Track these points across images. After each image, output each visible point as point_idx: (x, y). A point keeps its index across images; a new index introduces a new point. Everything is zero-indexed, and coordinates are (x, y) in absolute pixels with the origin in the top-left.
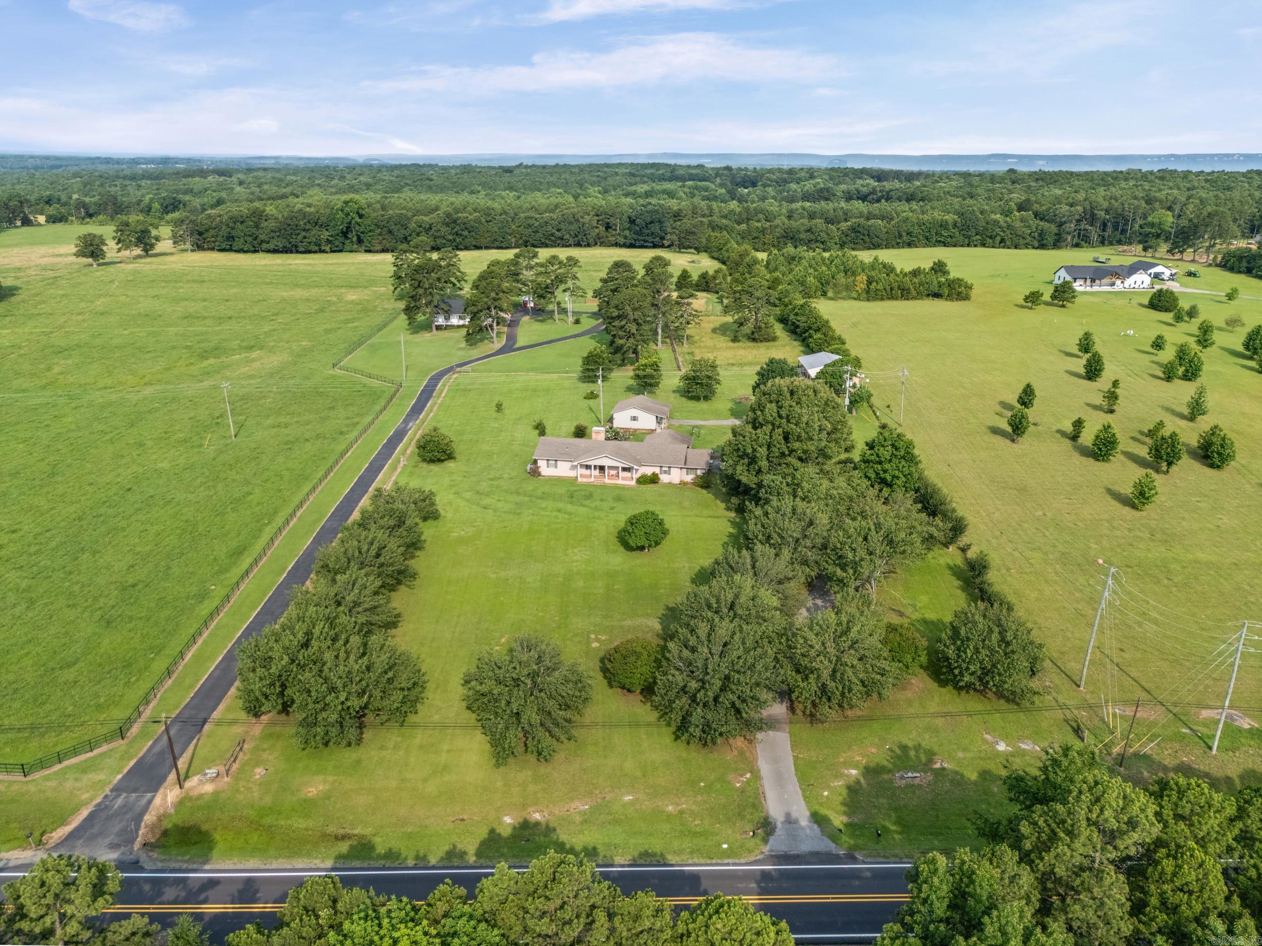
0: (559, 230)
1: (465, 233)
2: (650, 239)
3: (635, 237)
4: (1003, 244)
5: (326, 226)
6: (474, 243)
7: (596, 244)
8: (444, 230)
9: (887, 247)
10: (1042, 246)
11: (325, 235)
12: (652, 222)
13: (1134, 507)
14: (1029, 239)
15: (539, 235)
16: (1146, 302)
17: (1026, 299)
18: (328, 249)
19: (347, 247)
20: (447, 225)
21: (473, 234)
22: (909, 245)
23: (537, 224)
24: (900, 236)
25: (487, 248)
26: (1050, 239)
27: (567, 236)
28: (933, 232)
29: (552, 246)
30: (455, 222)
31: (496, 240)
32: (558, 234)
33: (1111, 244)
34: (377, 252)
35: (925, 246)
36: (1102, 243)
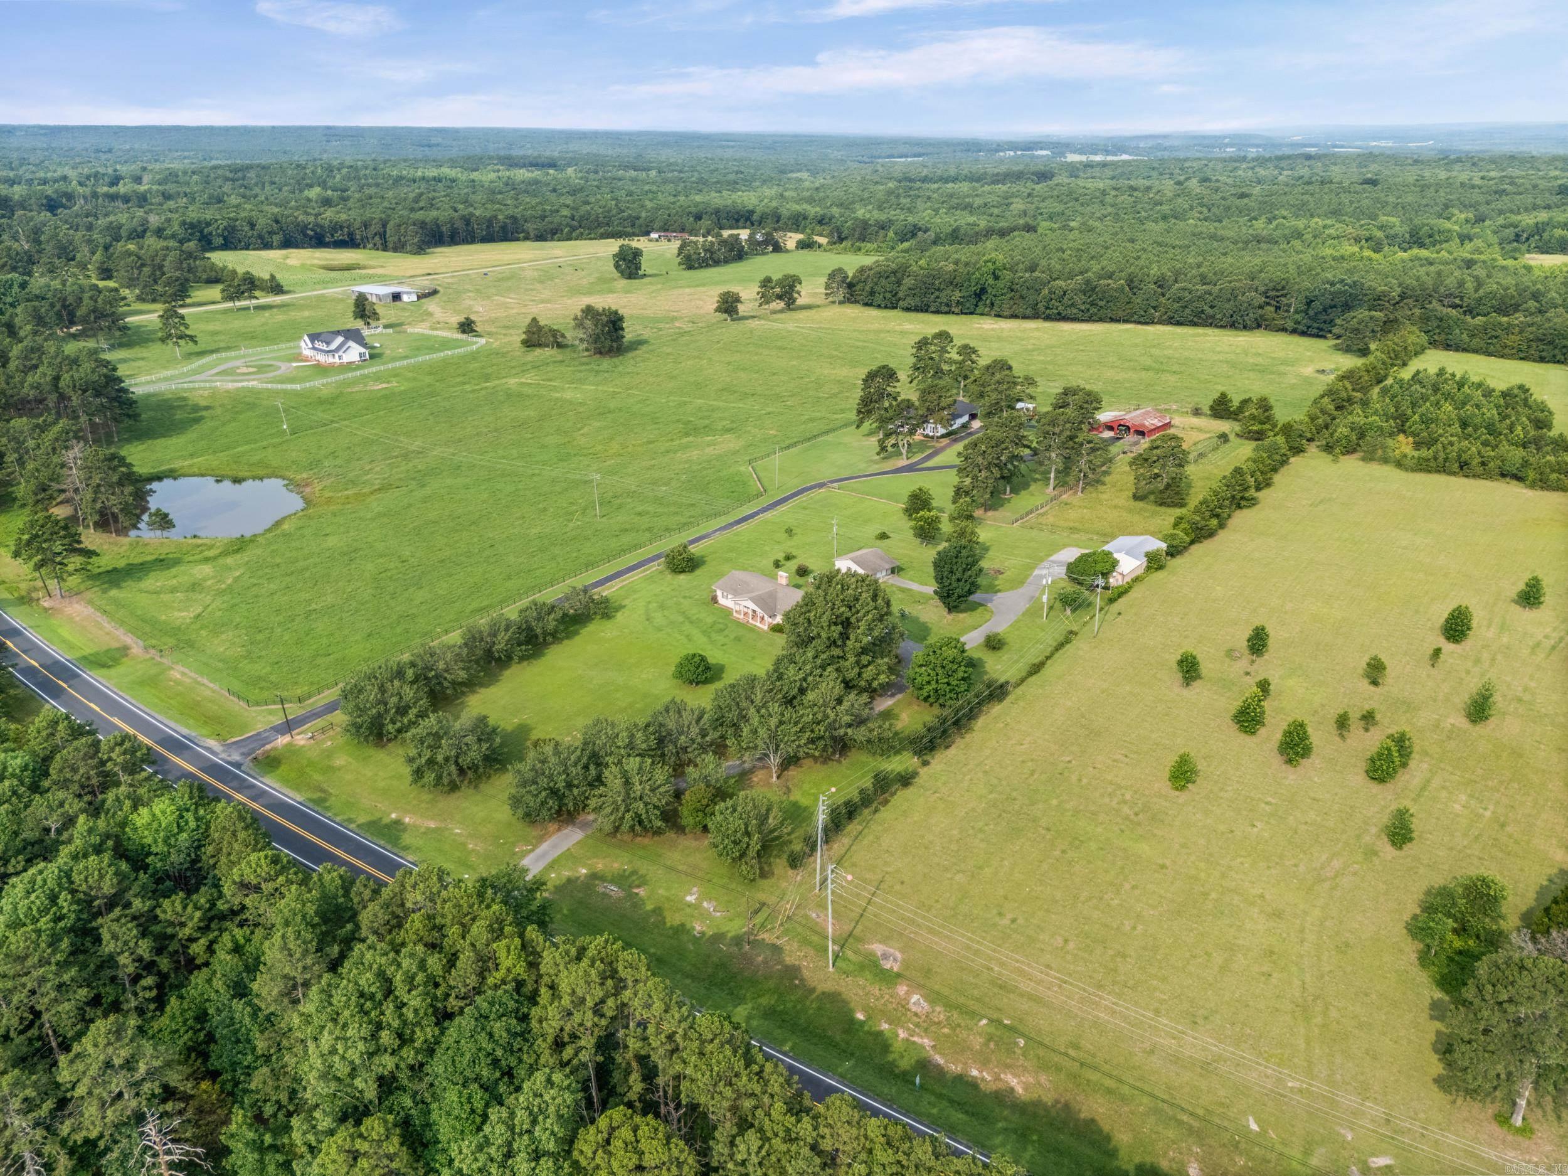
0: (1212, 307)
2: (1327, 327)
3: (1309, 323)
5: (958, 286)
6: (1109, 315)
7: (1259, 326)
8: (1079, 299)
11: (957, 295)
12: (1332, 307)
15: (1188, 311)
18: (956, 310)
19: (979, 310)
20: (1084, 293)
23: (1188, 298)
25: (1126, 321)
27: (1220, 316)
30: (1093, 289)
31: (1135, 314)
34: (1006, 317)
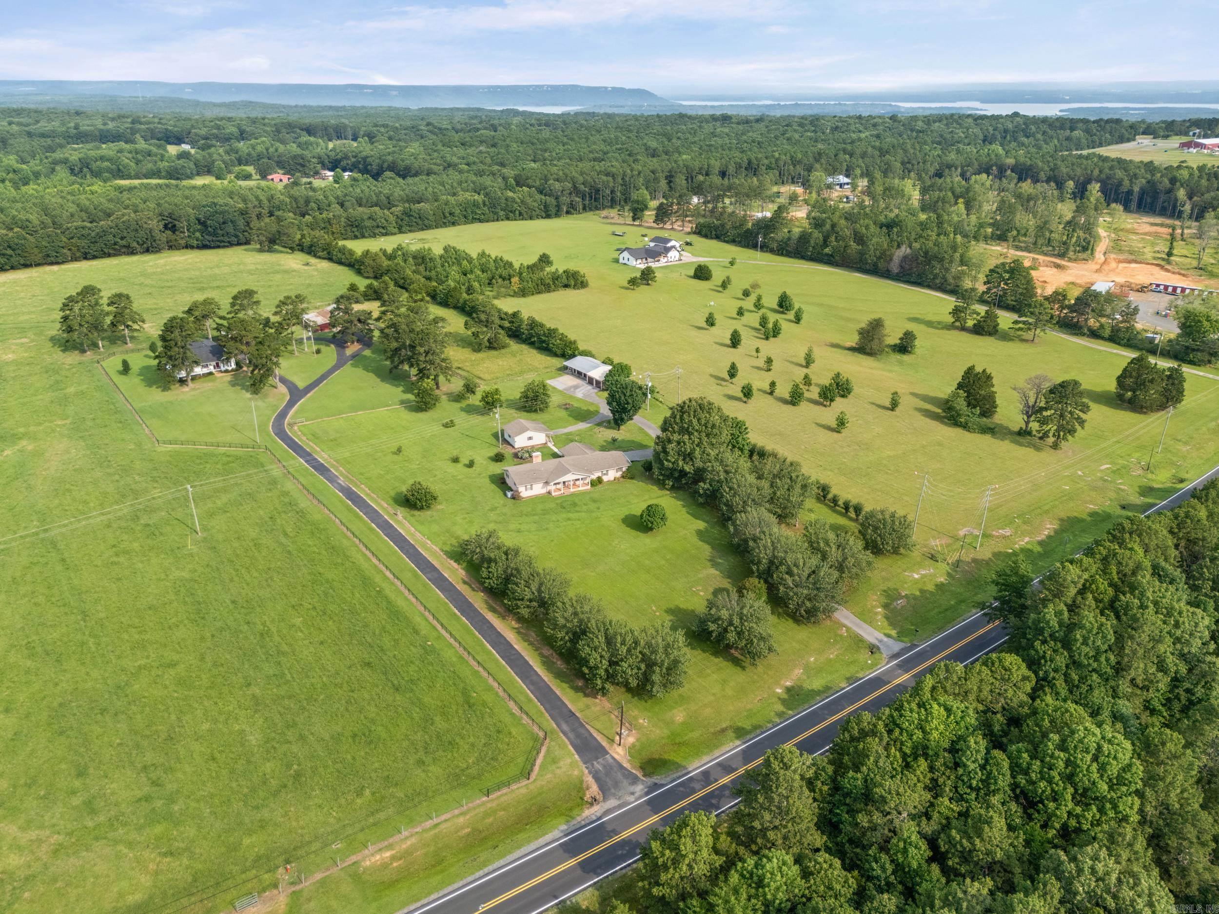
1: (9, 252)
2: (226, 239)
4: (521, 216)
6: (22, 262)
9: (437, 227)
10: (548, 216)
12: (224, 223)
13: (839, 432)
14: (538, 211)
15: (99, 246)
16: (692, 273)
17: (629, 282)
21: (18, 252)
22: (454, 224)
23: (93, 234)
24: (445, 217)
26: (553, 210)
27: (135, 244)
28: (469, 211)
29: (115, 255)
31: (48, 256)
32: (124, 242)
33: (591, 210)
35: (466, 223)
36: (584, 209)
